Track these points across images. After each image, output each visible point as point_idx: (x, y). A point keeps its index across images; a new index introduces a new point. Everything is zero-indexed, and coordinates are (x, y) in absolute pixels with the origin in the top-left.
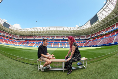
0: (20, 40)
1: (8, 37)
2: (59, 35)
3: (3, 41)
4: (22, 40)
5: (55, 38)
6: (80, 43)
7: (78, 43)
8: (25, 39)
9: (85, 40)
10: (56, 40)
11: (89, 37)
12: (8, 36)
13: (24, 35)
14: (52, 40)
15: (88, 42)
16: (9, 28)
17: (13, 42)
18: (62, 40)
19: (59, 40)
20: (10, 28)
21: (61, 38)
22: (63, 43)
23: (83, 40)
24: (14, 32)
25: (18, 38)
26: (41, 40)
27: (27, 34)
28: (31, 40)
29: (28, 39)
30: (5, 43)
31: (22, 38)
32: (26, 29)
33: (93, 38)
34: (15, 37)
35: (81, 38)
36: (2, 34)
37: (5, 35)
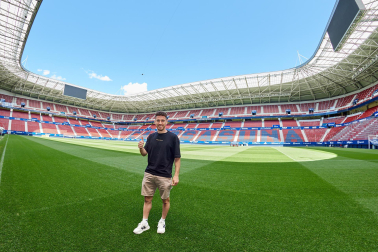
0: (128, 124)
1: (89, 119)
2: (238, 105)
3: (70, 131)
4: (134, 123)
5: (228, 115)
6: (311, 128)
7: (302, 128)
8: (141, 120)
9: (332, 115)
10: (229, 120)
11: (349, 105)
12: (87, 117)
13: (140, 110)
14: (217, 120)
15: (343, 126)
17: (103, 132)
18: (248, 120)
19: (239, 120)
20: (88, 97)
21: (246, 114)
22: (250, 129)
23: (326, 116)
24: (107, 105)
25: (123, 120)
26: (186, 122)
29: (151, 120)
30: (75, 134)
31: (133, 120)
33: (365, 108)
34: (112, 119)
35: (317, 111)
36: (68, 113)
37: (80, 115)
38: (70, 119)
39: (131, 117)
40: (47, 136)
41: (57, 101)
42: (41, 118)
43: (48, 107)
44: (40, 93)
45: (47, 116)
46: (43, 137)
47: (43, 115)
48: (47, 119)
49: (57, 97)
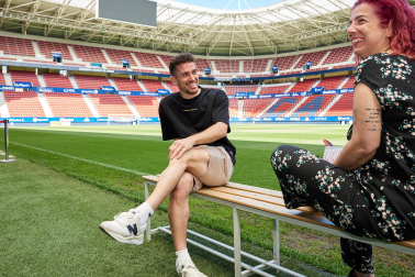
0: (256, 81)
1: (160, 76)
4: (272, 79)
8: (291, 70)
12: (156, 71)
13: (286, 46)
16: (155, 24)
20: (159, 19)
24: (203, 39)
25: (243, 73)
27: (304, 37)
28: (341, 78)
29: (320, 66)
31: (267, 72)
32: (287, 7)
34: (215, 73)
36: (110, 65)
37: (138, 66)
38: (116, 79)
39: (261, 64)
40: (64, 125)
41: (79, 36)
42: (41, 80)
43: (56, 53)
44: (29, 19)
45: (56, 73)
46: (53, 126)
47: (46, 72)
48: (55, 81)
49: (77, 26)
